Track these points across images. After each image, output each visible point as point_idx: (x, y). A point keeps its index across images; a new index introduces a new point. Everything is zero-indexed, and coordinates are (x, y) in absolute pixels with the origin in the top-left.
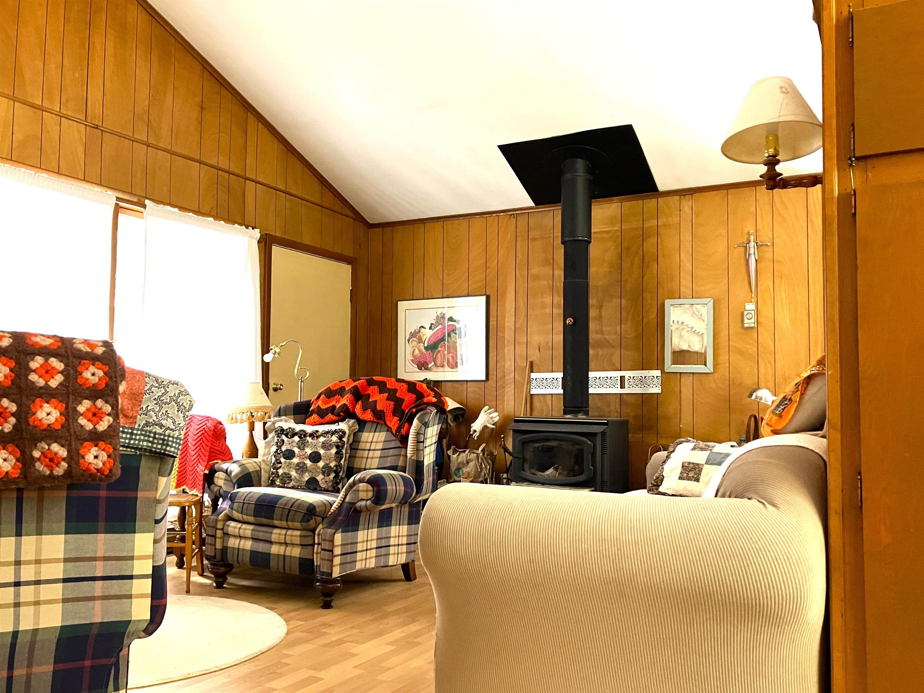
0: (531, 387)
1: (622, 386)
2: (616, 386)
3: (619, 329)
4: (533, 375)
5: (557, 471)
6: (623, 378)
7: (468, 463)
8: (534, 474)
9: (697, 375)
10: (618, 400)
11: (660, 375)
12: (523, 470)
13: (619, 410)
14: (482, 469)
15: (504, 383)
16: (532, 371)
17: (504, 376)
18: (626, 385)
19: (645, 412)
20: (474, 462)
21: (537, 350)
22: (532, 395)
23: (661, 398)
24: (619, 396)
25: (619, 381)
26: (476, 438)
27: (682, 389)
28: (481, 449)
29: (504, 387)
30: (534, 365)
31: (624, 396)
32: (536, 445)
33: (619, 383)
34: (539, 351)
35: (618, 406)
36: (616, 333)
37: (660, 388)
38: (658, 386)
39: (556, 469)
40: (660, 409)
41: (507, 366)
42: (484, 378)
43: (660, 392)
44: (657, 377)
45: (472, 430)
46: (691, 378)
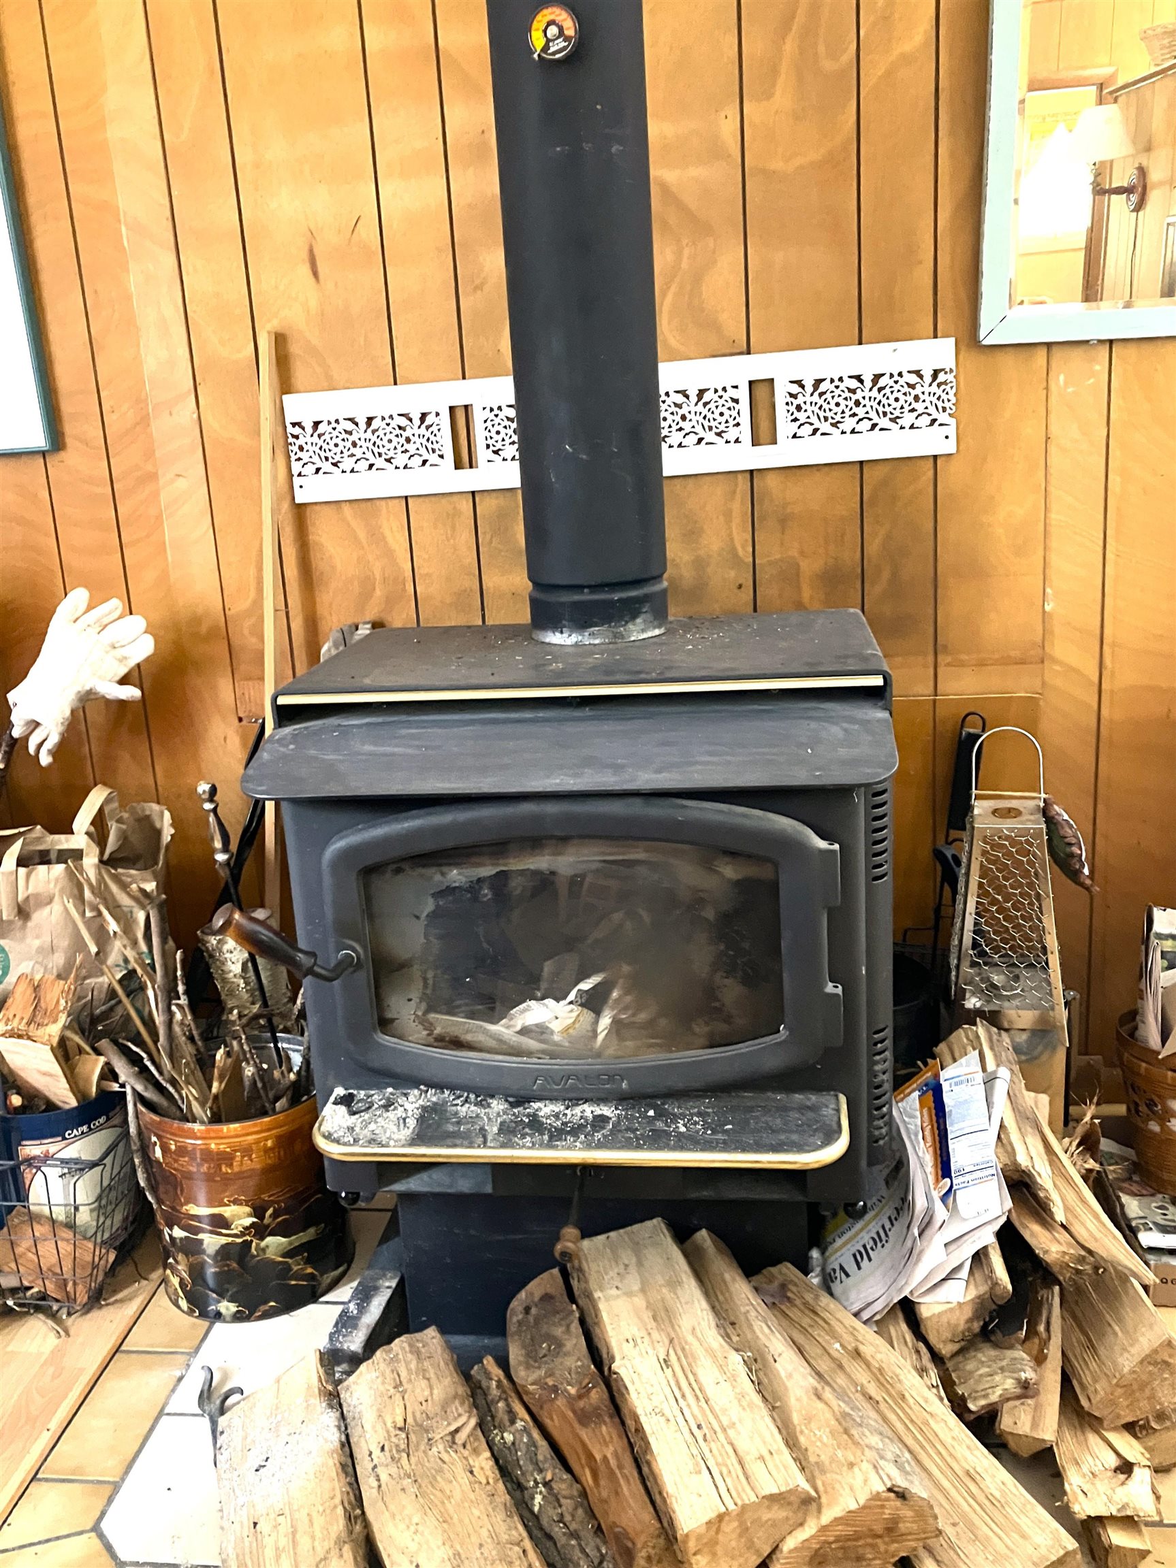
0: (296, 467)
1: (763, 434)
2: (732, 434)
3: (728, 128)
4: (299, 407)
5: (598, 1013)
6: (761, 392)
7: (23, 912)
8: (457, 1044)
9: (1132, 350)
10: (740, 506)
11: (948, 361)
12: (385, 1024)
13: (745, 553)
14: (102, 937)
15: (149, 454)
16: (286, 386)
17: (144, 421)
18: (784, 427)
19: (872, 548)
20: (56, 907)
21: (305, 270)
22: (300, 510)
23: (951, 478)
24: (743, 484)
25: (744, 406)
26: (45, 759)
27: (1054, 429)
28: (83, 820)
29: (153, 477)
30: (295, 348)
31: (772, 481)
32: (456, 876)
33: (745, 419)
34: (315, 274)
35: (741, 538)
36: (716, 152)
37: (951, 431)
38: (943, 418)
39: (593, 1002)
40: (950, 532)
41: (150, 365)
42: (37, 438)
43: (950, 447)
44: (936, 374)
45: (14, 718)
46: (1101, 367)
